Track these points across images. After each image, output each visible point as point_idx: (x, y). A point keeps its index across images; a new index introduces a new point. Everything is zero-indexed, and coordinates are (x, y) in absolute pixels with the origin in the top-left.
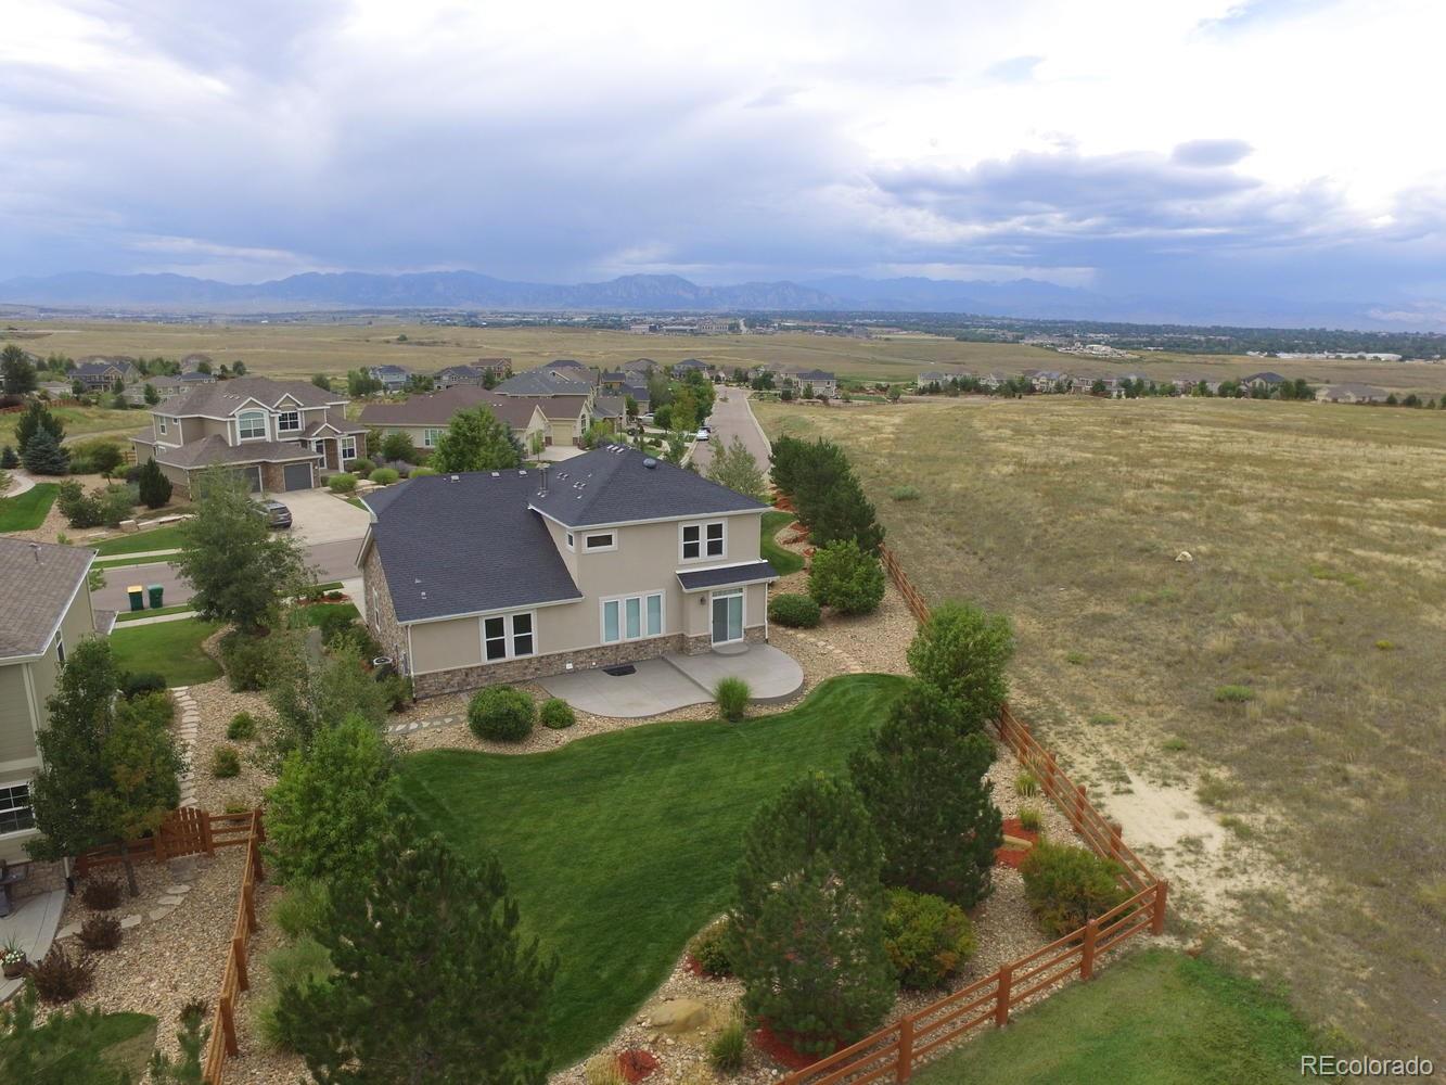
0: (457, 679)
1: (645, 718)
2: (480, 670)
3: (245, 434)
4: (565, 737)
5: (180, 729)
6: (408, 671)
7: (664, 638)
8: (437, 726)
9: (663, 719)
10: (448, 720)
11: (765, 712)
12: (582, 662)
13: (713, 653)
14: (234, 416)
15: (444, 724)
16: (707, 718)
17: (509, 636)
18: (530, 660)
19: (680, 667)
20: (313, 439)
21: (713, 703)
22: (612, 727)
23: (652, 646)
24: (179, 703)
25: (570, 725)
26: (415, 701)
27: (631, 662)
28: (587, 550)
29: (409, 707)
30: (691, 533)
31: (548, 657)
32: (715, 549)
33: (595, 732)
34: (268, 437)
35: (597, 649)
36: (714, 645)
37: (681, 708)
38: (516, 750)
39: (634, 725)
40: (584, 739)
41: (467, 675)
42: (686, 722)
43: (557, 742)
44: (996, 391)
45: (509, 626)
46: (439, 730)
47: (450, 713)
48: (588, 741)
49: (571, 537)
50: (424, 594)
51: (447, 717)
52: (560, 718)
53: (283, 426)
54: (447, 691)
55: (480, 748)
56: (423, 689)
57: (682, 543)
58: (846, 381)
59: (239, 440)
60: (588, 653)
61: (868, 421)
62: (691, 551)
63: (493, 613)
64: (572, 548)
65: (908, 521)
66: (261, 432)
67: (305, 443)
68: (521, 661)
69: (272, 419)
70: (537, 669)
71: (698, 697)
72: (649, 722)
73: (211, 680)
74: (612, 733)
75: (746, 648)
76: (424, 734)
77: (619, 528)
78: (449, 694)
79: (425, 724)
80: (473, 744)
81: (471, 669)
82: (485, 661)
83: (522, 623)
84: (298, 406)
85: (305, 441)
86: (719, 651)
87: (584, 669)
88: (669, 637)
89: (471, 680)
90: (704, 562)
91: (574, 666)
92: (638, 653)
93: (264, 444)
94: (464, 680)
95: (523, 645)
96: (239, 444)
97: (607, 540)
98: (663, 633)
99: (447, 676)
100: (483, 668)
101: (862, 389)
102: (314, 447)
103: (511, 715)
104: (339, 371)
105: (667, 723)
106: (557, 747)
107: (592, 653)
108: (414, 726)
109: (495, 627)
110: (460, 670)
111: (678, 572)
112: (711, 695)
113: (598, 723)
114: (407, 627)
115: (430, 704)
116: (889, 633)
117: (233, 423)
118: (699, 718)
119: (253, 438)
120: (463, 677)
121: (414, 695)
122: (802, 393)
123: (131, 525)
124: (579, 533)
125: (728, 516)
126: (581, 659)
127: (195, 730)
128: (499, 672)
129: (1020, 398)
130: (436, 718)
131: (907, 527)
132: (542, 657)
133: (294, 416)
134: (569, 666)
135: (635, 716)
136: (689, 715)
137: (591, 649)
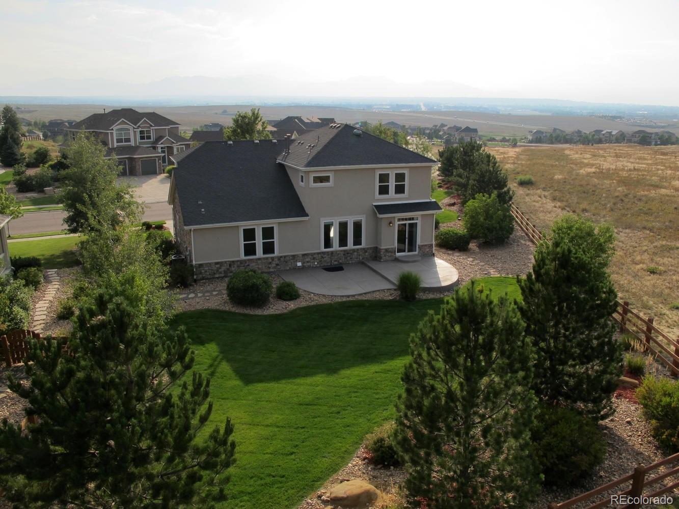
0: (223, 269)
1: (348, 296)
2: (239, 263)
3: (119, 141)
4: (292, 305)
5: (45, 291)
6: (191, 261)
7: (364, 249)
8: (207, 296)
9: (360, 298)
10: (215, 293)
11: (431, 296)
12: (308, 262)
13: (397, 260)
14: (112, 129)
15: (212, 295)
16: (390, 298)
17: (259, 241)
18: (273, 259)
19: (373, 267)
20: (159, 146)
21: (395, 290)
22: (325, 301)
23: (356, 253)
24: (49, 277)
25: (296, 299)
26: (195, 281)
27: (341, 263)
28: (312, 184)
29: (191, 285)
30: (384, 178)
31: (285, 257)
32: (400, 189)
33: (313, 303)
34: (132, 143)
35: (318, 253)
36: (398, 254)
37: (374, 292)
38: (259, 312)
39: (340, 301)
40: (304, 308)
41: (230, 266)
42: (376, 300)
43: (286, 308)
44: (577, 141)
45: (259, 235)
46: (208, 298)
47: (217, 289)
48: (308, 309)
49: (302, 177)
50: (203, 210)
51: (214, 291)
52: (288, 293)
53: (142, 138)
54: (217, 276)
55: (233, 310)
56: (201, 273)
57: (377, 184)
58: (484, 136)
59: (116, 144)
60: (312, 255)
61: (499, 150)
62: (384, 190)
63: (249, 224)
64: (302, 184)
65: (528, 195)
66: (128, 140)
67: (154, 148)
68: (267, 258)
69: (135, 132)
70: (277, 265)
71: (386, 286)
72: (351, 299)
73: (72, 267)
74: (324, 305)
75: (420, 258)
76: (198, 300)
77: (335, 171)
78: (218, 278)
79: (200, 295)
80: (228, 307)
81: (233, 262)
82: (242, 257)
83: (268, 233)
84: (151, 126)
85: (155, 147)
86: (400, 259)
87: (309, 267)
88: (368, 248)
89: (233, 269)
90: (392, 198)
91: (302, 264)
92: (346, 258)
93: (130, 147)
94: (228, 269)
95: (269, 248)
96: (115, 146)
97: (326, 179)
98: (363, 245)
99: (218, 266)
100: (241, 262)
101: (494, 140)
102: (160, 150)
103: (254, 287)
104: (188, 128)
105: (363, 300)
106: (285, 311)
107: (315, 256)
108: (192, 295)
109: (249, 234)
110: (226, 262)
111: (374, 204)
112: (393, 284)
113: (316, 298)
114: (190, 230)
115: (205, 283)
116: (517, 254)
117: (112, 134)
118: (385, 298)
119: (124, 144)
120: (228, 267)
121: (195, 277)
122: (457, 141)
123: (50, 190)
124: (307, 173)
125: (408, 167)
126: (307, 260)
127: (55, 292)
128: (251, 265)
129: (592, 145)
130: (208, 291)
131: (527, 198)
132: (281, 257)
133: (148, 132)
134: (299, 264)
135: (341, 295)
136: (378, 296)
137: (314, 254)
